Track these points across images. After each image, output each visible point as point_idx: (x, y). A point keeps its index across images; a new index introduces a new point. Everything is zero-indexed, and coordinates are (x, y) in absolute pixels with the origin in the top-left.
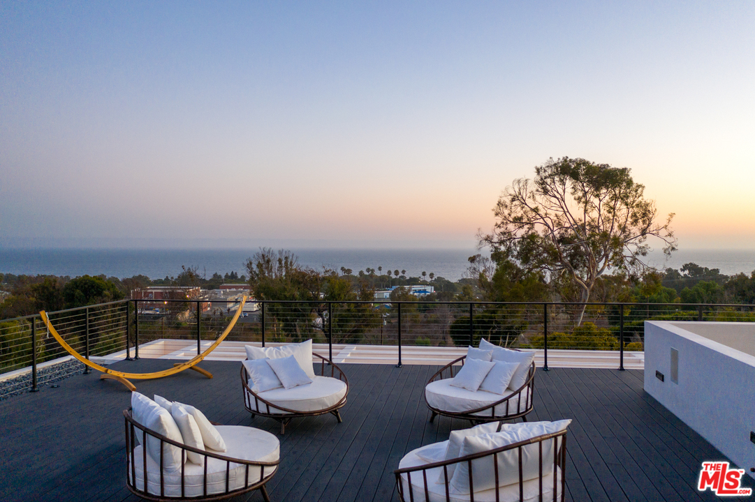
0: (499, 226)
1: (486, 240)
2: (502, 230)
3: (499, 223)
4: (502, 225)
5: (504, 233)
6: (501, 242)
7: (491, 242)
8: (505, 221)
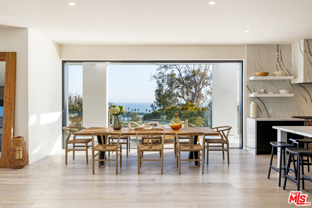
0: (158, 70)
1: (154, 76)
2: (160, 71)
3: (158, 68)
4: (159, 69)
5: (160, 73)
6: (160, 78)
7: (156, 78)
8: (160, 68)
